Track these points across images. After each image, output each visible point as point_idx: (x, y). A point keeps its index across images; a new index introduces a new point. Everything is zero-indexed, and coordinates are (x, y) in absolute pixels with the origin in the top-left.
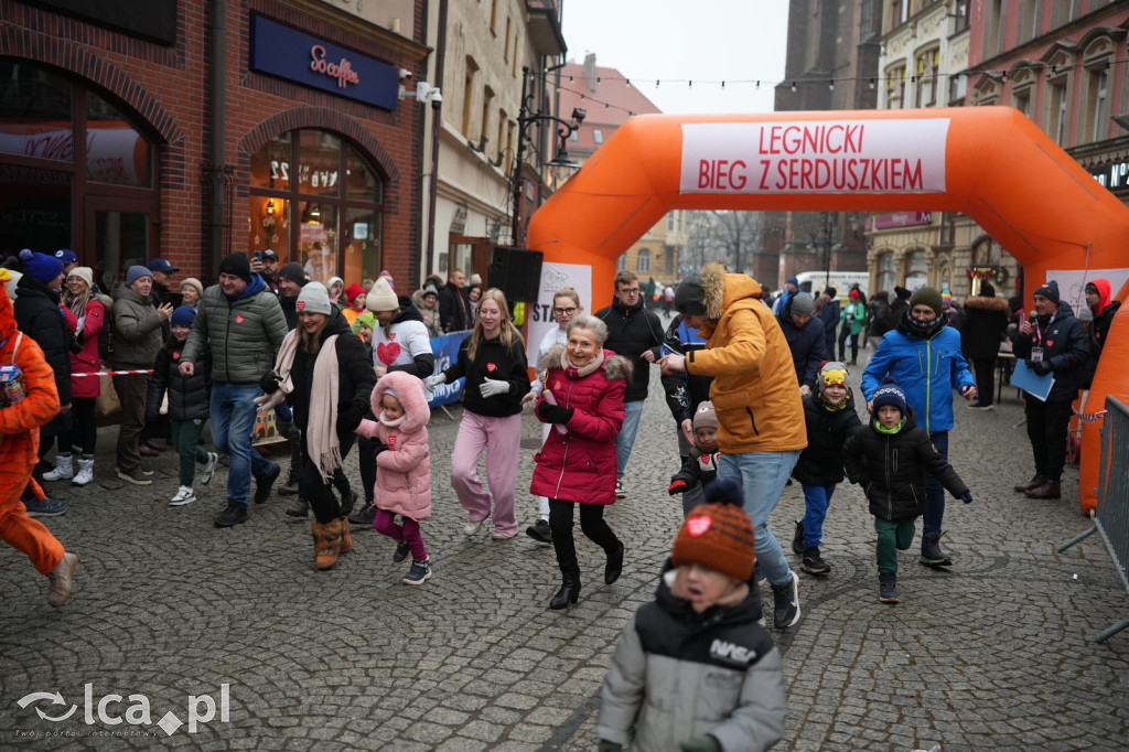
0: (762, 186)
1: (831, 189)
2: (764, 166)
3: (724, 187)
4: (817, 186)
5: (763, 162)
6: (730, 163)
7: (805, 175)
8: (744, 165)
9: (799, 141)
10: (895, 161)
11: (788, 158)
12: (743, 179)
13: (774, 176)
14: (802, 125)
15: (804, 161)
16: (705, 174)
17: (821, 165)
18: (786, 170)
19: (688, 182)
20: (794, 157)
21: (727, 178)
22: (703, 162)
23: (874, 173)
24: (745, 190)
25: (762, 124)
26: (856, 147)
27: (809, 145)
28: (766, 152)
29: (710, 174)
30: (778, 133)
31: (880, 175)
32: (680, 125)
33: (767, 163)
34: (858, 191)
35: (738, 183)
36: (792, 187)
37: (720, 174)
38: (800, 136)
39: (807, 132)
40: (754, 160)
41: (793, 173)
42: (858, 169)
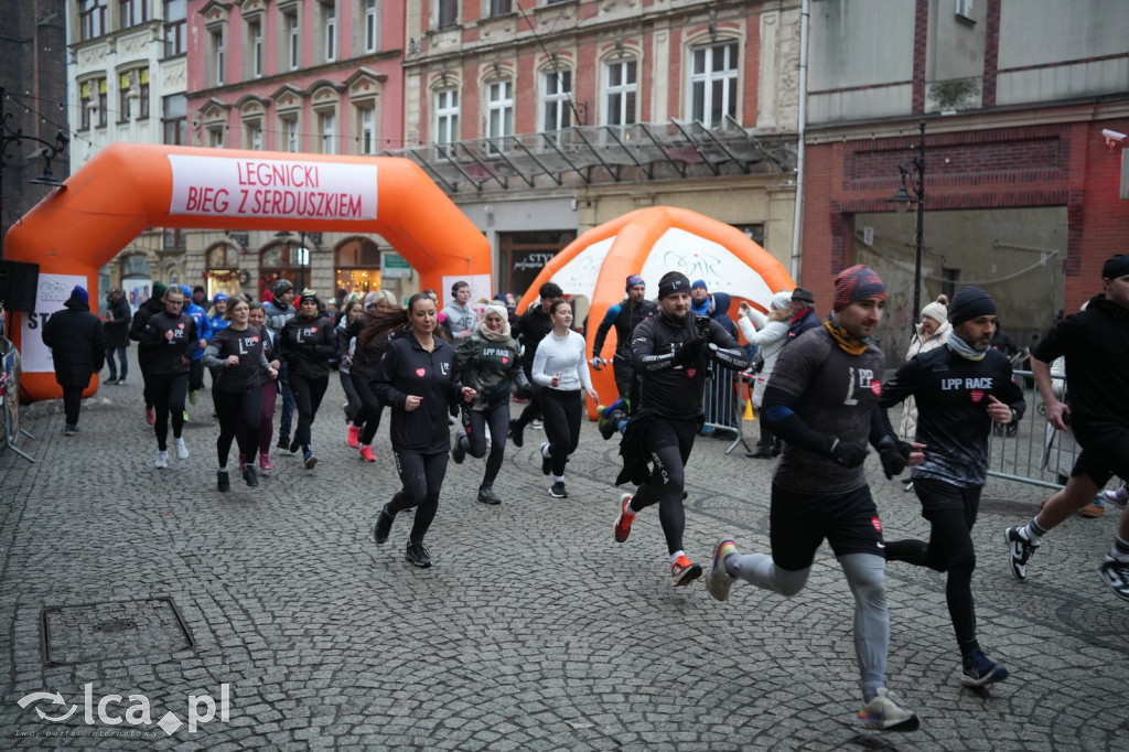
0: (240, 211)
1: (294, 215)
2: (243, 194)
3: (208, 210)
4: (285, 212)
5: (243, 191)
6: (215, 191)
7: (276, 203)
8: (227, 193)
9: (270, 176)
10: (343, 195)
11: (263, 189)
12: (226, 204)
13: (251, 203)
14: (270, 163)
15: (276, 192)
16: (194, 199)
17: (289, 196)
18: (261, 198)
19: (178, 205)
20: (267, 188)
21: (212, 203)
22: (192, 189)
23: (328, 203)
24: (226, 213)
25: (239, 160)
26: (314, 182)
27: (278, 180)
28: (244, 183)
29: (197, 199)
30: (252, 168)
31: (332, 205)
32: (165, 156)
33: (246, 192)
34: (315, 217)
35: (222, 207)
36: (264, 212)
37: (206, 200)
38: (271, 172)
39: (275, 170)
40: (235, 189)
41: (266, 201)
42: (317, 200)
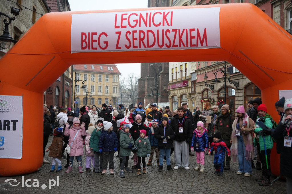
0: (117, 47)
1: (156, 47)
2: (118, 35)
3: (96, 49)
4: (149, 46)
5: (117, 33)
6: (98, 34)
7: (141, 40)
8: (106, 35)
9: (137, 21)
10: (192, 30)
11: (131, 30)
12: (106, 43)
13: (123, 41)
15: (141, 32)
16: (85, 41)
17: (150, 34)
18: (130, 37)
19: (75, 46)
20: (134, 29)
21: (97, 43)
22: (83, 34)
23: (180, 37)
24: (108, 50)
25: (117, 13)
26: (170, 23)
27: (142, 23)
28: (118, 27)
29: (87, 40)
31: (184, 38)
33: (119, 33)
34: (171, 48)
35: (103, 46)
36: (134, 47)
37: (93, 41)
38: (138, 18)
39: (141, 16)
40: (112, 32)
41: (134, 39)
42: (171, 35)
